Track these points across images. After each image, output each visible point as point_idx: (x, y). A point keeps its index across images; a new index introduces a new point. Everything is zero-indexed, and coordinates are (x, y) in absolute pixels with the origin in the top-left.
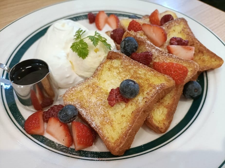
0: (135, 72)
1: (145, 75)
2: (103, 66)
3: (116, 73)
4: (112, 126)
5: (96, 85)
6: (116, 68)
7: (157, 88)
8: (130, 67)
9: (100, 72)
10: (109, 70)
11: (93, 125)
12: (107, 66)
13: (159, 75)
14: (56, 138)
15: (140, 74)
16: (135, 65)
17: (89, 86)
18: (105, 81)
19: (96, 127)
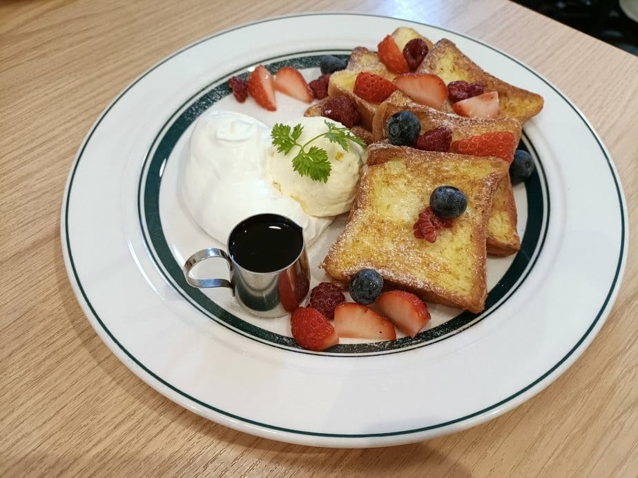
0: (438, 171)
1: (456, 168)
2: (371, 181)
3: (403, 186)
4: (450, 273)
5: (378, 221)
6: (400, 176)
7: (489, 184)
8: (425, 165)
9: (371, 194)
10: (388, 183)
11: (420, 285)
12: (379, 179)
13: (481, 160)
14: (363, 337)
15: (447, 171)
16: (434, 159)
17: (366, 227)
18: (388, 207)
19: (427, 285)
